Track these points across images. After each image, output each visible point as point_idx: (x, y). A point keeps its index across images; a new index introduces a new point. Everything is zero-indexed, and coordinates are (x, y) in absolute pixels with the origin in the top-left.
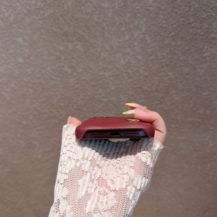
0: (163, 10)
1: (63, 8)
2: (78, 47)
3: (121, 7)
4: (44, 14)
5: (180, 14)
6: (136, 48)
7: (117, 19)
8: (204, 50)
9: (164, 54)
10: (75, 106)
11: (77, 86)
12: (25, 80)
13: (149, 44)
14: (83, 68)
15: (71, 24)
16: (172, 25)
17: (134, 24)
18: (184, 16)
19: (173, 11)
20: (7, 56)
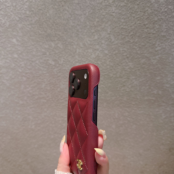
0: (123, 15)
1: (46, 15)
2: (59, 45)
3: (91, 14)
5: (137, 18)
6: (103, 45)
7: (88, 23)
8: (156, 46)
9: (125, 49)
10: (59, 90)
11: (59, 74)
12: (20, 70)
13: (113, 42)
14: (64, 61)
15: (53, 27)
16: (131, 27)
17: (101, 27)
18: (140, 19)
19: (131, 16)
20: (5, 53)
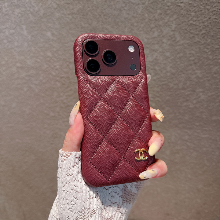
0: (194, 7)
1: (92, 3)
3: (152, 3)
4: (73, 9)
6: (164, 45)
7: (146, 15)
9: (193, 52)
12: (54, 73)
13: (178, 42)
15: (100, 19)
16: (203, 23)
17: (164, 21)
18: (217, 13)
19: (205, 8)
20: (36, 49)
